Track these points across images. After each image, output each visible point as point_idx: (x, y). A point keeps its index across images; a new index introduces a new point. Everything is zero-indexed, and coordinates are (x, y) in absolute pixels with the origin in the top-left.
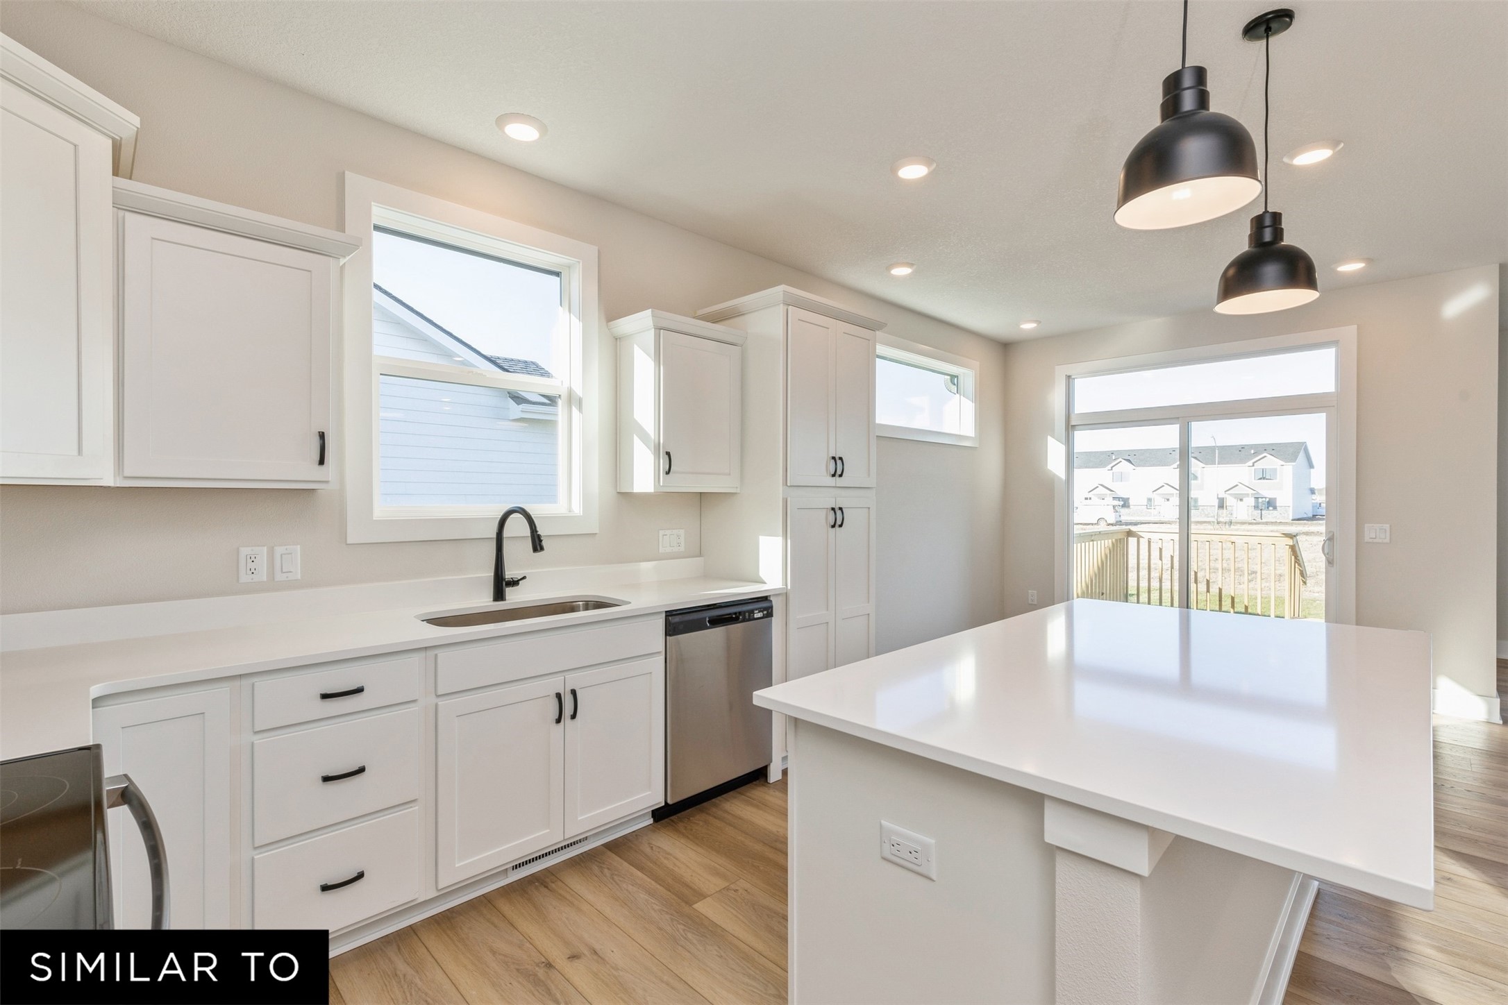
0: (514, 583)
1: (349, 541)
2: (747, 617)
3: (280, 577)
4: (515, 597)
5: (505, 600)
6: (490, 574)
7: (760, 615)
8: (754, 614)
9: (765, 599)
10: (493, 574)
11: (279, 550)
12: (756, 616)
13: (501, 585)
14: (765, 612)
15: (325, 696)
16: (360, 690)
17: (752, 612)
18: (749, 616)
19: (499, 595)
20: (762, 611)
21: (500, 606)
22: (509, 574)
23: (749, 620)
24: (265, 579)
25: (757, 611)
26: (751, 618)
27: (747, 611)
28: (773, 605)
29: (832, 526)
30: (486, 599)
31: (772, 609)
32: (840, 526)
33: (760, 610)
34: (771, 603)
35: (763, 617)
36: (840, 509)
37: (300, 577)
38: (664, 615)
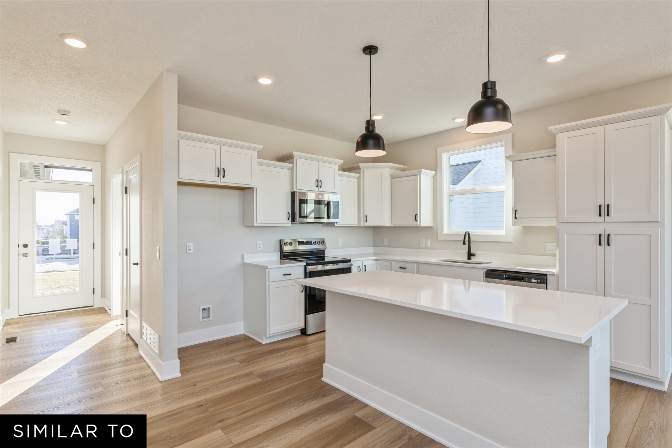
0: (474, 255)
1: (438, 239)
2: (527, 280)
3: (427, 246)
4: (474, 259)
5: (471, 260)
6: (467, 251)
7: (535, 281)
8: (531, 280)
9: (546, 275)
11: (426, 240)
12: (532, 281)
13: (470, 255)
14: (539, 281)
15: (400, 268)
16: (405, 268)
17: (531, 278)
18: (528, 280)
19: (469, 258)
20: (537, 280)
21: (469, 261)
22: (472, 252)
23: (528, 282)
24: (424, 246)
25: (534, 279)
26: (529, 281)
27: (527, 277)
28: (547, 279)
29: (600, 244)
30: (465, 259)
31: (545, 280)
32: (609, 245)
33: (535, 279)
34: (545, 278)
35: (538, 283)
36: (609, 235)
37: (430, 247)
38: (486, 270)
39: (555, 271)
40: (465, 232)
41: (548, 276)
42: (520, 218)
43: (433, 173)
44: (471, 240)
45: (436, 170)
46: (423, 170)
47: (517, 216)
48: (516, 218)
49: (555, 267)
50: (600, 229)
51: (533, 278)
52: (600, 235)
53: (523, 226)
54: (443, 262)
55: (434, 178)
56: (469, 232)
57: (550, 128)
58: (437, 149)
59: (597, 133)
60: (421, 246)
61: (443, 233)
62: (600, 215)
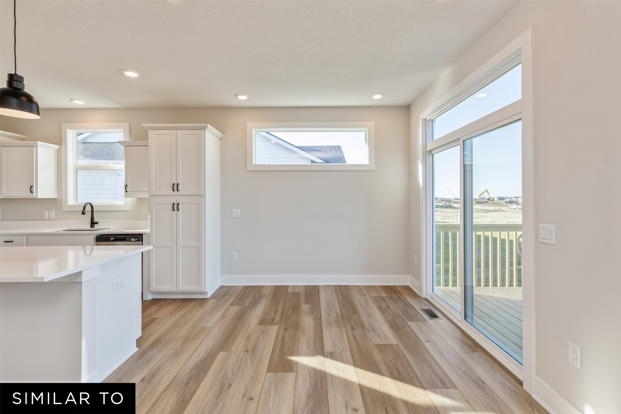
0: (97, 223)
1: (63, 210)
2: (128, 240)
3: (50, 218)
4: (97, 227)
5: (94, 227)
6: (90, 220)
7: (134, 240)
9: (142, 235)
10: (90, 221)
11: (50, 212)
12: (132, 240)
13: (93, 223)
14: (137, 239)
15: (5, 242)
16: (12, 242)
17: (130, 238)
18: (129, 240)
19: (91, 227)
20: (135, 239)
21: (92, 229)
22: (95, 221)
24: (48, 218)
27: (128, 238)
28: (142, 237)
29: (174, 210)
30: (88, 226)
31: (141, 238)
32: (178, 210)
33: (134, 238)
34: (141, 236)
35: (136, 241)
36: (178, 204)
37: (54, 218)
38: (97, 235)
39: (147, 231)
40: (86, 203)
41: (143, 235)
42: (130, 191)
43: (57, 147)
44: (94, 210)
45: (60, 144)
46: (39, 143)
47: (127, 190)
48: (126, 191)
49: (147, 228)
50: (174, 200)
51: (132, 238)
52: (174, 204)
53: (138, 198)
54: (64, 232)
55: (58, 151)
56: (91, 203)
57: (143, 125)
58: (61, 124)
59: (172, 134)
60: (44, 217)
61: (68, 205)
62: (174, 191)
